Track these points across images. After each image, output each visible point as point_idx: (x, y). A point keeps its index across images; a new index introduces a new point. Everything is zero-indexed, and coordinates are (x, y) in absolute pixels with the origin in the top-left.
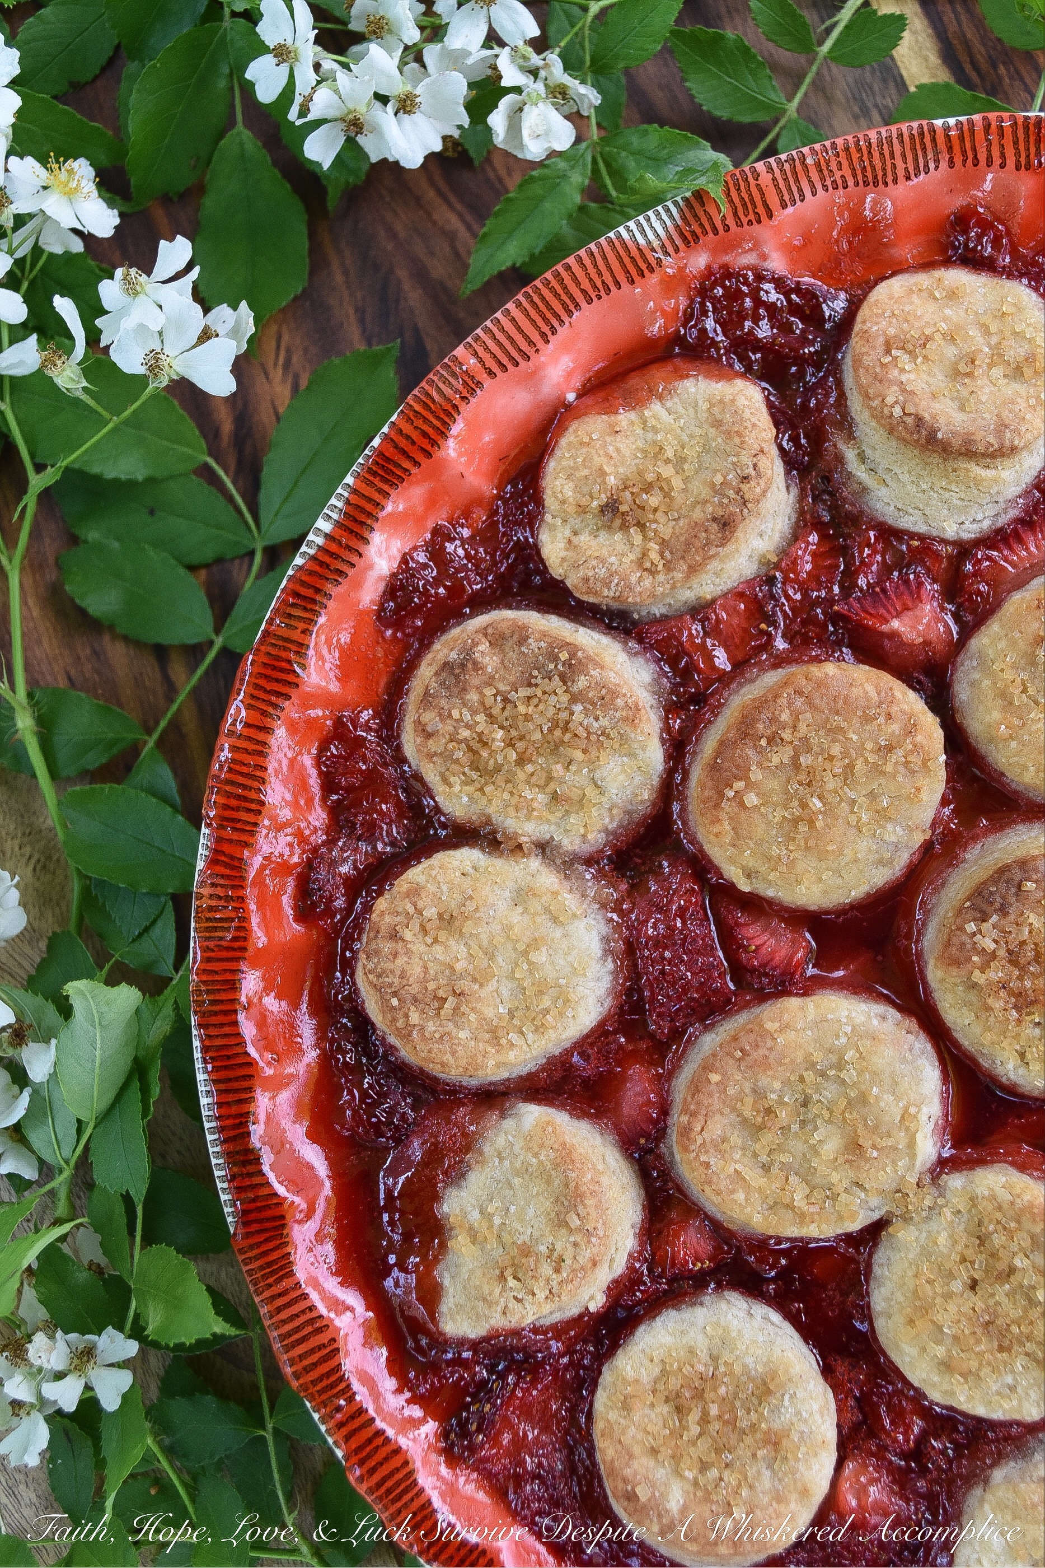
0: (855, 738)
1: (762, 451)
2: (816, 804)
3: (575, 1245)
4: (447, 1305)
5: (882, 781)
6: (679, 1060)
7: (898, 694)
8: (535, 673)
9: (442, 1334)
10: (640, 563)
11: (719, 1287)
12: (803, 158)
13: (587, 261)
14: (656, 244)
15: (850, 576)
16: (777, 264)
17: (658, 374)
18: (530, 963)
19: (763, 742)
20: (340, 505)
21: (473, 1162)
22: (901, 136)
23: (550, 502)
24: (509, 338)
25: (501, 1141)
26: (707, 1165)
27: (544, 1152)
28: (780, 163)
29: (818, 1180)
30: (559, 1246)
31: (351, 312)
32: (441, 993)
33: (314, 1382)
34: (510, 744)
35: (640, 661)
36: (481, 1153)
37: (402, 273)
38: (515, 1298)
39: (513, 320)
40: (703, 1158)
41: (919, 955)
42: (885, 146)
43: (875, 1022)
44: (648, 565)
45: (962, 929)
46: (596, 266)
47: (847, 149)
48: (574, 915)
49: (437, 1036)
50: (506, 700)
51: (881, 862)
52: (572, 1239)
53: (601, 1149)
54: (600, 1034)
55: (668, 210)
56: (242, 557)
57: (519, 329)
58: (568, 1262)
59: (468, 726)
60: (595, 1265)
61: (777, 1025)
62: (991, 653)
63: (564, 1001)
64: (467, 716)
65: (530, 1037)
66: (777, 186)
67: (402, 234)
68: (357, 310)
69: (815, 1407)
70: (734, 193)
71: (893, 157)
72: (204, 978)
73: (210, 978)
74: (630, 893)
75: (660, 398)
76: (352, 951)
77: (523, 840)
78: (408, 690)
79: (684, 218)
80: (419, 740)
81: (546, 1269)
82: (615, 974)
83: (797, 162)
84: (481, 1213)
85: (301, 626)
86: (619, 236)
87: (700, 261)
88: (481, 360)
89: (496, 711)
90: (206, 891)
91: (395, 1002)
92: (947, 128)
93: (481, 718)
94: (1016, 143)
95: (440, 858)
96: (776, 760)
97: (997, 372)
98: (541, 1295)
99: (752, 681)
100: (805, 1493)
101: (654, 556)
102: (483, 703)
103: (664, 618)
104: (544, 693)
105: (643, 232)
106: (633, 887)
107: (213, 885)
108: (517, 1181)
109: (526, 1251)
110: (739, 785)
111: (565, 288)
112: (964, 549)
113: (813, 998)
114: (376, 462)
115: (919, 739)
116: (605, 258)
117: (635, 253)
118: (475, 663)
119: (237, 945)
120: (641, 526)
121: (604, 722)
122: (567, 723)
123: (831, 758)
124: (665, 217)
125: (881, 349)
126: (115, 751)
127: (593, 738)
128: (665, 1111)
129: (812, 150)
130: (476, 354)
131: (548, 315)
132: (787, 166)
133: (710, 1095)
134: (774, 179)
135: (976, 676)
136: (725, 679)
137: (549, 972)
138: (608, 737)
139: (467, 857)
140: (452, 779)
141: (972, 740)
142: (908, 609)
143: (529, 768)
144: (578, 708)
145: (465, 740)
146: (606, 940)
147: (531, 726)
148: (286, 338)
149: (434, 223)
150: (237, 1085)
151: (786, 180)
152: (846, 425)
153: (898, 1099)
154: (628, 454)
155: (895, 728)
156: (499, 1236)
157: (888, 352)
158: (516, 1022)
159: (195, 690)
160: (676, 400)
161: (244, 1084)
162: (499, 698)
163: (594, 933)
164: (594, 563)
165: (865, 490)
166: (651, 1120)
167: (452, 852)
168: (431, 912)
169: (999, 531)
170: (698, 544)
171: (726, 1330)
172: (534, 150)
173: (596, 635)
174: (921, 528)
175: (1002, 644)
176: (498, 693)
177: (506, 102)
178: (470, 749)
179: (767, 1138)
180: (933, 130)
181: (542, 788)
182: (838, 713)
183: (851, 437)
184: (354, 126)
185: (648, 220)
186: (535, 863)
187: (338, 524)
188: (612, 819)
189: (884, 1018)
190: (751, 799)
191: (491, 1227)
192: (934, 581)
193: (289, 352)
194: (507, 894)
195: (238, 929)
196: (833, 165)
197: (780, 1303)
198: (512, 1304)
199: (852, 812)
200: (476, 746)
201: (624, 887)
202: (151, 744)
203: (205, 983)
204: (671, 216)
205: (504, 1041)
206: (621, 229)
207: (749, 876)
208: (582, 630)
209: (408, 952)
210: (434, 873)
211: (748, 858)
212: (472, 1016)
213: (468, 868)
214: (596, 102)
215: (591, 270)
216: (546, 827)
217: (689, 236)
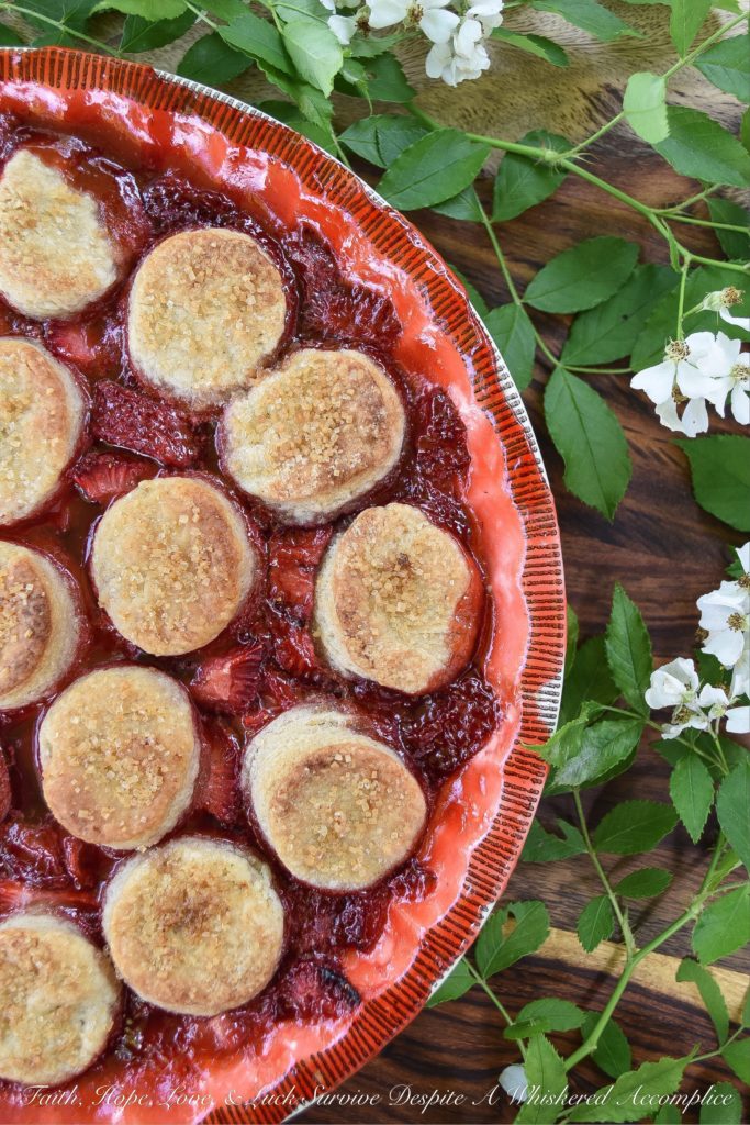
0: (177, 601)
1: (373, 667)
2: (157, 552)
3: (14, 252)
4: (35, 161)
5: (145, 599)
6: (79, 383)
7: (186, 643)
8: (341, 451)
9: (23, 148)
10: (362, 555)
12: (525, 815)
13: (555, 649)
14: (536, 695)
15: (275, 669)
16: (481, 758)
17: (464, 644)
18: (186, 336)
19: (210, 549)
20: (515, 409)
21: (102, 230)
22: (498, 879)
23: (434, 530)
24: (543, 573)
25: (101, 252)
26: (8, 355)
27: (77, 271)
28: (531, 800)
30: (21, 243)
31: (661, 516)
32: (201, 274)
33: (43, 60)
34: (313, 411)
35: (310, 518)
36: (103, 237)
37: (663, 561)
38: (10, 200)
39: (551, 583)
40: (13, 356)
41: (42, 553)
42: (498, 866)
43: (20, 501)
44: (357, 558)
45: (33, 582)
46: (548, 652)
47: (512, 843)
48: (196, 381)
49: (179, 256)
50: (338, 425)
51: (104, 568)
52: (19, 253)
53: (60, 305)
55: (551, 716)
57: (544, 582)
58: (8, 242)
59: (339, 394)
61: (53, 445)
62: (172, 711)
63: (161, 342)
64: (346, 397)
65: (145, 308)
66: (520, 788)
67: (686, 578)
68: (660, 519)
70: (534, 761)
71: (489, 866)
72: (303, 148)
73: (300, 151)
74: (188, 421)
75: (448, 635)
76: (265, 244)
77: (257, 381)
78: (387, 376)
79: (539, 722)
80: (352, 361)
81: (13, 227)
82: (150, 381)
83: (524, 810)
84: (70, 215)
85: (462, 338)
86: (557, 678)
87: (511, 716)
88: (541, 548)
89: (336, 415)
90: (350, 182)
91: (214, 245)
92: (483, 908)
93: (338, 404)
94: (446, 940)
95: (280, 328)
96: (195, 548)
97: (323, 831)
99: (254, 572)
101: (359, 565)
102: (345, 411)
103: (326, 548)
104: (326, 448)
105: (549, 693)
106: (190, 425)
107: (351, 188)
108: (73, 246)
109: (31, 224)
110: (196, 518)
111: (550, 626)
112: (243, 742)
113: (56, 478)
114: (525, 446)
115: (153, 636)
116: (549, 661)
117: (540, 680)
118: (370, 421)
119: (309, 178)
120: (381, 570)
121: (287, 470)
122: (301, 450)
123: (175, 580)
124: (549, 712)
125: (383, 775)
127: (282, 459)
128: (56, 355)
129: (527, 824)
130: (547, 548)
131: (547, 605)
132: (527, 802)
133: (42, 383)
134: (525, 790)
135: (167, 695)
136: (266, 557)
137: (174, 344)
138: (278, 468)
139: (270, 344)
140: (319, 365)
141: (136, 667)
142: (232, 685)
143: (293, 412)
144: (304, 461)
145: (331, 387)
146: (171, 390)
147: (313, 428)
148: (673, 466)
150: (231, 127)
151: (520, 796)
152: (360, 729)
154: (430, 593)
155: (169, 628)
156: (50, 215)
157: (379, 779)
158: (158, 305)
160: (441, 643)
161: (229, 131)
162: (342, 422)
163: (180, 386)
164: (379, 529)
165: (316, 712)
166: (59, 345)
167: (279, 336)
168: (251, 301)
169: (240, 767)
170: (348, 594)
172: (658, 676)
173: (341, 503)
174: (271, 726)
175: (172, 720)
176: (345, 423)
178: (327, 387)
180: (487, 899)
181: (277, 411)
182: (197, 601)
183: (349, 726)
185: (554, 701)
186: (240, 379)
187: (504, 400)
188: (235, 439)
189: (20, 508)
190: (184, 520)
191: (58, 214)
193: (664, 463)
194: (233, 351)
195: (317, 185)
199: (140, 571)
200: (325, 391)
201: (194, 420)
202: (485, 219)
203: (300, 145)
204: (546, 716)
205: (152, 291)
206: (561, 682)
207: (147, 490)
208: (351, 497)
209: (237, 271)
210: (273, 318)
211: (155, 495)
212: (176, 283)
213: (263, 339)
214: (665, 736)
215: (548, 648)
216: (255, 399)
217: (529, 719)
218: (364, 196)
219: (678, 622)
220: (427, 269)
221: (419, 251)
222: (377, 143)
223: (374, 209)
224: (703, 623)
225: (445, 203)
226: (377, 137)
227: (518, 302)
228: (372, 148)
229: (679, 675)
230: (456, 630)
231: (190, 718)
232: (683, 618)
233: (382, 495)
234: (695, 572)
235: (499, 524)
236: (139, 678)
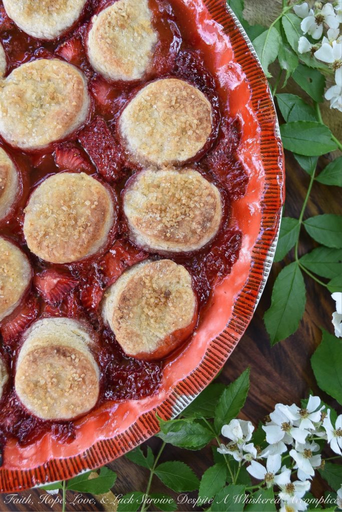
0: (57, 235)
1: (119, 330)
2: (65, 208)
3: (106, 33)
5: (45, 224)
6: (90, 110)
7: (47, 256)
8: (177, 227)
10: (152, 278)
11: (56, 39)
12: (134, 443)
13: (202, 383)
14: (178, 396)
15: (77, 296)
16: (134, 403)
17: (166, 350)
18: (150, 126)
19: (89, 224)
20: (266, 268)
21: (151, 53)
22: (100, 461)
23: (190, 291)
24: (222, 347)
25: (143, 62)
26: (69, 74)
27: (126, 62)
28: (142, 439)
29: (30, 81)
30: (112, 31)
31: (290, 355)
32: (178, 105)
34: (179, 200)
35: (142, 244)
36: (149, 57)
38: (121, 9)
39: (223, 354)
40: (71, 76)
41: (18, 169)
42: (105, 456)
43: (25, 140)
44: (148, 277)
46: (198, 382)
47: (118, 451)
48: (140, 148)
49: (175, 90)
50: (185, 215)
51: (38, 196)
52: (108, 35)
53: (108, 71)
54: (119, 109)
55: (178, 410)
57: (220, 351)
58: (107, 27)
59: (196, 201)
60: (97, 29)
61: (57, 128)
62: (19, 280)
63: (137, 119)
64: (198, 205)
65: (143, 101)
66: (140, 430)
67: (280, 389)
68: (288, 356)
69: (12, 8)
70: (155, 423)
71: (101, 453)
72: (263, 85)
73: (261, 86)
74: (123, 162)
75: (161, 341)
76: (215, 113)
77: (165, 168)
78: (222, 210)
79: (171, 409)
80: (213, 192)
81: (113, 22)
82: (120, 133)
83: (135, 441)
84: (142, 36)
85: (267, 220)
86: (193, 396)
87: (161, 396)
88: (230, 335)
89: (188, 210)
90: (272, 116)
91: (193, 97)
92: (84, 469)
93: (192, 206)
94: (58, 469)
96: (83, 219)
97: (42, 382)
98: (113, 12)
99: (100, 248)
101: (147, 281)
102: (193, 211)
104: (172, 221)
105: (184, 400)
106: (123, 165)
107: (270, 118)
108: (133, 50)
109: (122, 27)
110: (93, 207)
111: (207, 371)
112: (39, 316)
113: (48, 142)
114: (258, 287)
115: (35, 242)
116: (196, 386)
117: (185, 391)
118: (200, 224)
119: (255, 100)
120: (154, 291)
121: (148, 216)
122: (161, 213)
123: (64, 226)
124: (178, 408)
125: (86, 379)
126: (324, 171)
127: (150, 210)
128: (90, 90)
129: (131, 448)
130: (233, 337)
131: (213, 361)
132: (139, 439)
133: (74, 98)
134: (142, 432)
135: (22, 271)
136: (109, 247)
137: (143, 125)
138: (145, 212)
139: (184, 157)
140: (197, 183)
141: (19, 249)
142: (53, 289)
143: (170, 194)
144: (159, 219)
145: (195, 196)
146: (127, 144)
147: (173, 208)
148: (311, 339)
149: (269, 396)
150: (240, 52)
151: (138, 434)
152: (93, 350)
153: (10, 116)
154: (168, 317)
155: (45, 244)
156: (134, 30)
157: (83, 379)
158: (149, 104)
159: (303, 200)
160: (156, 342)
161: (237, 54)
162: (188, 215)
163: (132, 145)
164: (168, 273)
165: (80, 328)
166: (94, 87)
167: (190, 157)
168: (190, 133)
169: (29, 326)
170: (132, 289)
171: (49, 25)
173: (161, 248)
174: (56, 319)
175: (16, 284)
178: (193, 194)
179: (51, 90)
180: (89, 466)
181: (164, 188)
182: (66, 242)
183: (89, 345)
184: (303, 413)
185: (184, 405)
186: (159, 162)
187: (264, 260)
188: (137, 185)
189: (23, 143)
190: (88, 203)
191: (138, 32)
192: (47, 303)
193: (309, 335)
194: (165, 148)
195: (257, 106)
196: (122, 444)
198: (122, 7)
199: (52, 210)
200: (191, 196)
201: (126, 164)
202: (313, 177)
203: (263, 84)
204: (176, 409)
205: (151, 95)
206: (193, 399)
207: (83, 178)
208: (166, 249)
209: (194, 116)
210: (193, 147)
211: (84, 183)
212: (164, 100)
213: (182, 153)
214: (219, 450)
215: (199, 380)
216: (159, 176)
217: (168, 404)
219: (262, 405)
220: (275, 178)
221: (278, 168)
222: (291, 109)
223: (273, 135)
225: (301, 156)
226: (293, 107)
227: (300, 221)
228: (287, 110)
229: (245, 429)
230: (166, 341)
231: (24, 289)
232: (266, 404)
233: (180, 258)
234: (285, 390)
235: (221, 310)
236: (16, 255)
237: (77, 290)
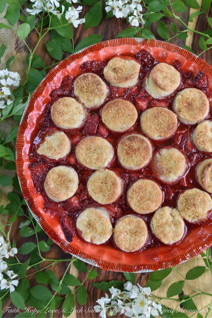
0: (126, 112)
1: (136, 73)
2: (117, 116)
3: (58, 150)
4: (39, 149)
5: (127, 118)
6: (84, 138)
7: (135, 110)
8: (94, 83)
9: (37, 152)
10: (114, 77)
11: (72, 167)
12: (162, 43)
14: (138, 42)
15: (138, 94)
16: (152, 53)
17: (130, 58)
18: (73, 116)
19: (115, 106)
20: (83, 50)
21: (52, 135)
22: (174, 46)
23: (108, 65)
24: (115, 43)
25: (57, 134)
26: (79, 150)
27: (61, 138)
28: (159, 41)
29: (91, 160)
30: (56, 149)
31: (101, 32)
32: (61, 112)
33: (18, 148)
34: (86, 89)
35: (108, 89)
36: (54, 134)
37: (110, 31)
39: (116, 41)
41: (119, 142)
45: (125, 140)
47: (167, 44)
48: (82, 114)
49: (57, 117)
50: (89, 84)
51: (121, 128)
54: (76, 129)
56: (69, 53)
57: (117, 42)
58: (56, 151)
59: (83, 84)
60: (59, 153)
62: (149, 112)
63: (75, 122)
64: (83, 83)
65: (68, 124)
67: (113, 27)
69: (75, 187)
70: (151, 42)
71: (172, 48)
73: (35, 95)
75: (128, 60)
76: (53, 103)
77: (81, 102)
78: (79, 77)
79: (144, 41)
80: (76, 83)
81: (53, 151)
82: (83, 124)
84: (50, 141)
85: (71, 61)
86: (135, 39)
87: (143, 47)
89: (87, 84)
90: (41, 85)
91: (55, 110)
92: (180, 49)
93: (85, 84)
94: (187, 55)
95: (70, 98)
96: (116, 108)
97: (169, 80)
98: (51, 153)
99: (119, 99)
100: (67, 195)
101: (116, 77)
103: (114, 86)
104: (94, 85)
105: (138, 40)
106: (91, 115)
108: (56, 139)
109: (52, 147)
110: (110, 109)
111: (125, 41)
112: (153, 99)
113: (103, 139)
114: (91, 48)
115: (134, 116)
116: (131, 40)
117: (135, 42)
118: (88, 77)
119: (40, 93)
120: (117, 73)
121: (99, 93)
122: (94, 91)
123: (122, 112)
125: (157, 69)
126: (41, 67)
127: (96, 94)
128: (79, 142)
130: (110, 42)
133: (85, 142)
135: (145, 114)
136: (116, 97)
137: (75, 118)
138: (98, 95)
139: (74, 100)
140: (77, 90)
141: (140, 121)
142: (142, 102)
143: (87, 93)
144: (97, 90)
146: (84, 119)
147: (90, 88)
149: (117, 28)
151: (158, 44)
153: (106, 156)
154: (121, 64)
155: (132, 113)
157: (158, 70)
158: (67, 121)
160: (130, 62)
163: (83, 117)
164: (109, 74)
165: (146, 85)
166: (76, 143)
168: (65, 103)
169: (159, 99)
170: (122, 79)
171: (70, 172)
172: (133, 24)
173: (104, 83)
174: (150, 93)
176: (89, 82)
177: (132, 17)
179: (88, 151)
180: (179, 48)
181: (87, 97)
182: (126, 108)
183: (148, 78)
184: (113, 9)
186: (81, 105)
187: (82, 52)
188: (93, 106)
189: (110, 146)
190: (110, 111)
191: (50, 143)
192: (148, 101)
193: (90, 32)
194: (75, 107)
195: (42, 91)
196: (165, 45)
197: (78, 174)
198: (47, 152)
199: (121, 120)
200: (82, 87)
201: (90, 115)
202: (45, 68)
204: (142, 40)
206: (136, 38)
207: (105, 121)
208: (103, 82)
209: (60, 106)
211: (106, 118)
212: (63, 117)
213: (73, 101)
214: (144, 23)
215: (129, 40)
216: (85, 102)
217: (143, 43)
218: (43, 82)
219: (122, 28)
224: (122, 17)
229: (132, 20)
232: (121, 27)
233: (102, 76)
234: (112, 25)
236: (143, 119)
237: (137, 96)
